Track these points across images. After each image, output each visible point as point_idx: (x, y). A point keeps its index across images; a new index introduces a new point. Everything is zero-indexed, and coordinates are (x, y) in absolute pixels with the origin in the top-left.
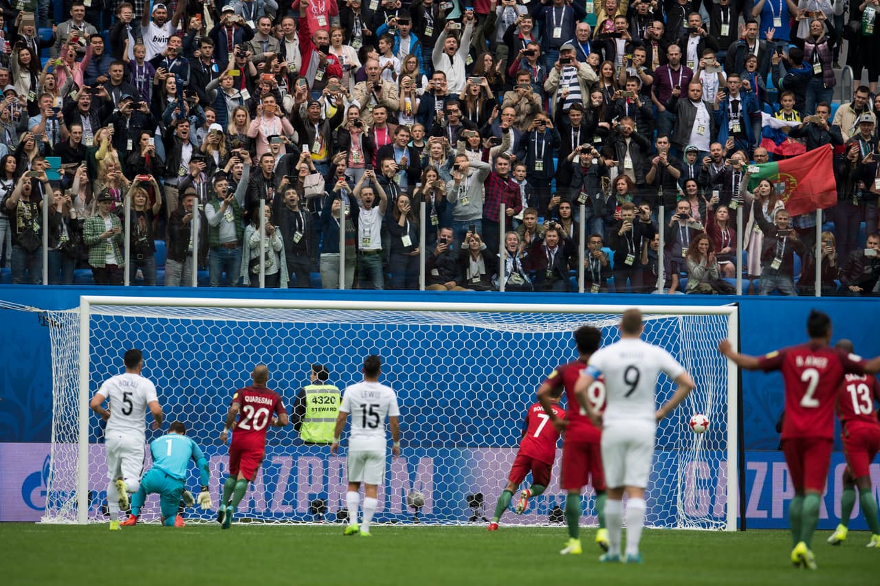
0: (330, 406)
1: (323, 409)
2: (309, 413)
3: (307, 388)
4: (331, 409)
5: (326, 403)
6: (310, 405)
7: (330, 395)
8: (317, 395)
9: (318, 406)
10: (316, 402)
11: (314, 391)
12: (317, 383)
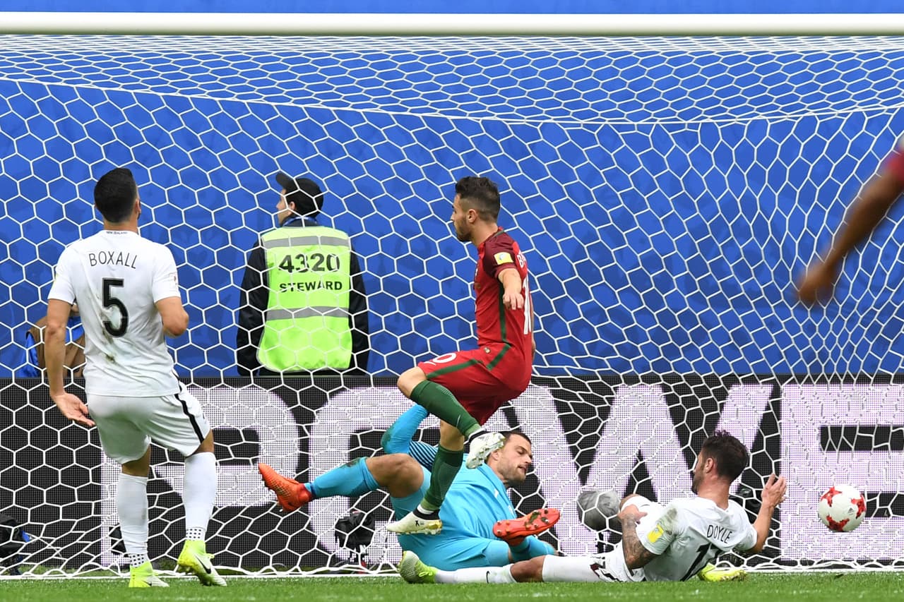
0: (325, 276)
1: (310, 286)
2: (277, 300)
3: (268, 237)
4: (329, 285)
5: (316, 268)
6: (277, 277)
7: (326, 250)
8: (293, 251)
9: (295, 276)
10: (290, 268)
11: (283, 243)
12: (292, 222)
